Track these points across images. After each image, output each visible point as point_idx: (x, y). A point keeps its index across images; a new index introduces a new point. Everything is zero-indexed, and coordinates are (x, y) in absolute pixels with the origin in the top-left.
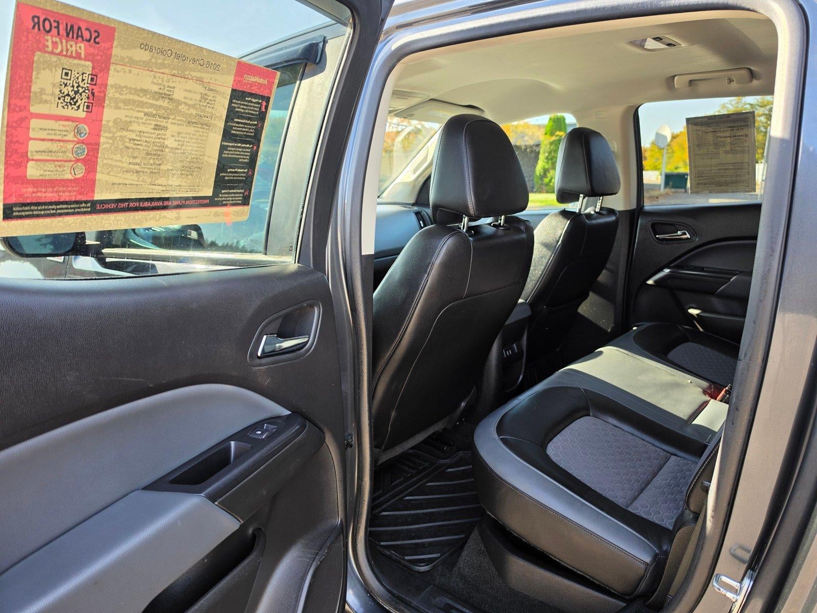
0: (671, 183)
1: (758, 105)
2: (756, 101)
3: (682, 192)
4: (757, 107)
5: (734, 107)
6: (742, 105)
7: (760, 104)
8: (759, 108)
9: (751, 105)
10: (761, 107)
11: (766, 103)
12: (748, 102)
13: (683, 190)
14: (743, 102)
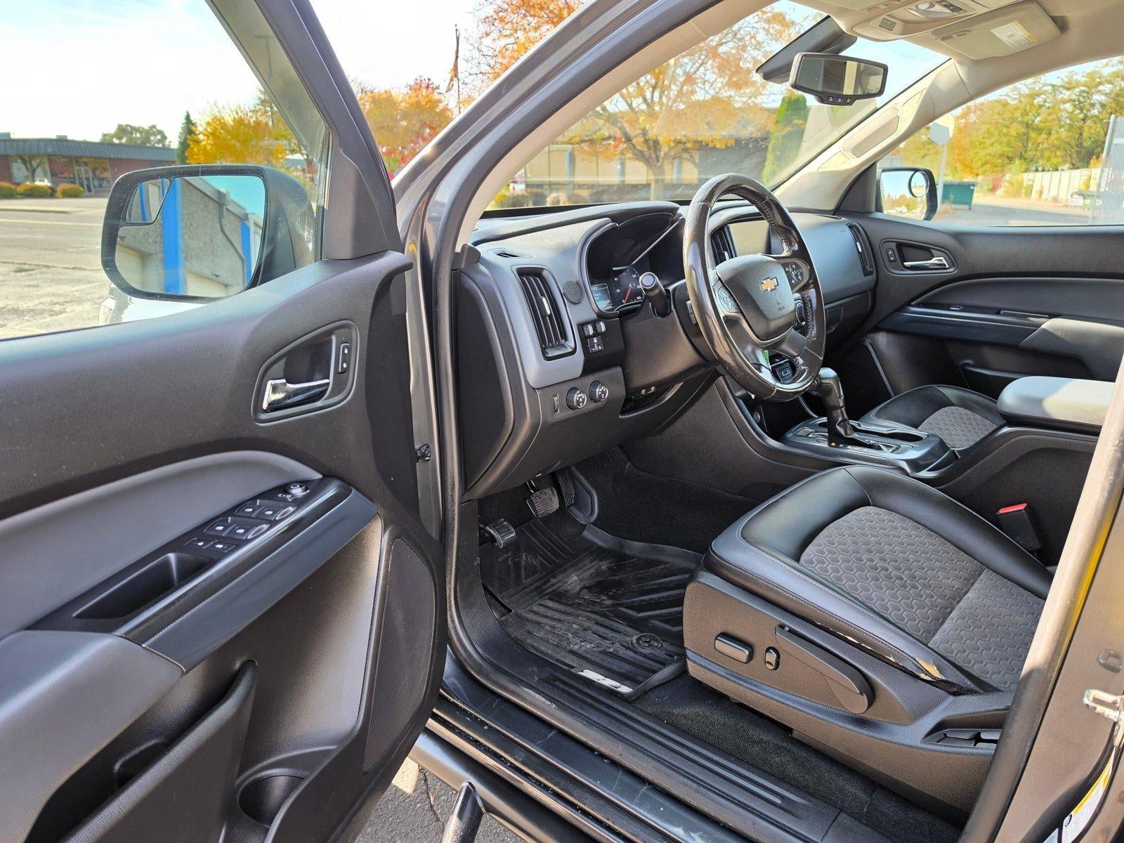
0: (952, 196)
1: (1063, 87)
2: (1060, 80)
3: (964, 210)
4: (1061, 89)
5: (1029, 88)
6: (1041, 85)
7: (1066, 85)
8: (1064, 91)
9: (1053, 86)
10: (1068, 89)
11: (1074, 84)
12: (1049, 82)
13: (967, 207)
14: (1042, 81)
